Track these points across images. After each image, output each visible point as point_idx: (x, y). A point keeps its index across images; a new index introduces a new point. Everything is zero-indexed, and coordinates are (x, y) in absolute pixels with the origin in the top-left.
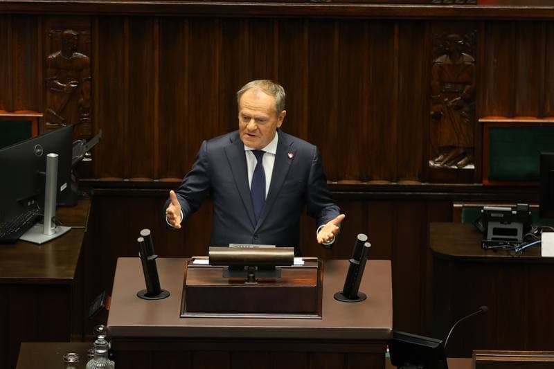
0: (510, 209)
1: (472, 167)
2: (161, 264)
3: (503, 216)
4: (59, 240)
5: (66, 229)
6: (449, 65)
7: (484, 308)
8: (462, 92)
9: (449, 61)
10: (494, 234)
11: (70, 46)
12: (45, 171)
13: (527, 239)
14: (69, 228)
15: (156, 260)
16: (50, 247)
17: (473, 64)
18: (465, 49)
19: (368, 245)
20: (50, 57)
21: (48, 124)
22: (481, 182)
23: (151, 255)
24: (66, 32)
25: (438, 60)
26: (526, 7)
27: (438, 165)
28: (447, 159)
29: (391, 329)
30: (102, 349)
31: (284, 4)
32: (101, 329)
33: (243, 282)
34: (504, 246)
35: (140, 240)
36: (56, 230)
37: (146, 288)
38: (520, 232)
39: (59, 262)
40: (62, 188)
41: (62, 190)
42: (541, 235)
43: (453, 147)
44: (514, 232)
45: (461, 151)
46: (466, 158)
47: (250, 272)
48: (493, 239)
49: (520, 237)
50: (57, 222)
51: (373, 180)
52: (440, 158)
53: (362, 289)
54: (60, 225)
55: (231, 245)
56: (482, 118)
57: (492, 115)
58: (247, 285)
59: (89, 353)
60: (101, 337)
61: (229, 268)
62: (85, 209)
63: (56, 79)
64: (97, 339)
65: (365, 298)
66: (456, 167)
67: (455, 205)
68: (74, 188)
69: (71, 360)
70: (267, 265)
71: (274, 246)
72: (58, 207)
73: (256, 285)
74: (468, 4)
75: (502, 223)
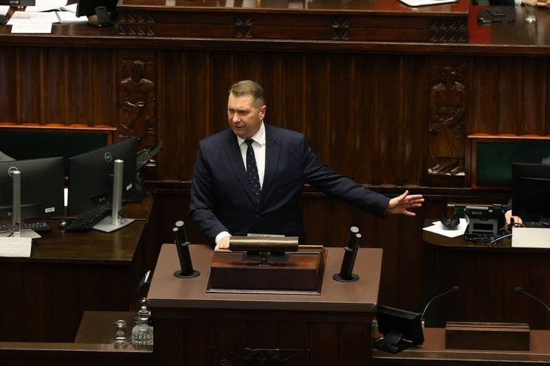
0: (487, 208)
1: (463, 174)
2: (193, 249)
3: (481, 214)
4: (124, 229)
5: (130, 221)
6: (443, 91)
7: (456, 287)
8: (454, 113)
9: (444, 89)
10: (474, 228)
11: (138, 74)
12: (113, 174)
13: (500, 233)
14: (133, 220)
15: (189, 246)
16: (117, 235)
17: (464, 91)
18: (456, 78)
19: (359, 236)
20: (123, 82)
21: (120, 136)
22: (470, 187)
23: (185, 242)
24: (135, 62)
25: (435, 87)
26: (506, 46)
27: (435, 172)
28: (442, 168)
29: (376, 304)
30: (144, 317)
31: (310, 41)
32: (144, 301)
33: (257, 264)
34: (482, 239)
35: (175, 229)
36: (123, 221)
37: (180, 269)
38: (495, 227)
39: (124, 247)
40: (128, 188)
41: (128, 189)
42: (511, 230)
43: (447, 158)
44: (490, 227)
45: (454, 161)
46: (458, 167)
47: (262, 257)
48: (473, 232)
49: (495, 230)
50: (123, 215)
51: (382, 183)
52: (437, 166)
53: (355, 272)
54: (125, 217)
55: (249, 235)
56: (472, 134)
57: (479, 132)
58: (260, 267)
59: (134, 320)
60: (143, 307)
61: (248, 254)
62: (147, 205)
63: (127, 100)
64: (141, 309)
65: (357, 278)
66: (450, 174)
67: (449, 205)
68: (138, 187)
69: (120, 326)
70: (278, 250)
71: (283, 236)
72: (123, 204)
73: (268, 267)
74: (460, 42)
75: (481, 220)
